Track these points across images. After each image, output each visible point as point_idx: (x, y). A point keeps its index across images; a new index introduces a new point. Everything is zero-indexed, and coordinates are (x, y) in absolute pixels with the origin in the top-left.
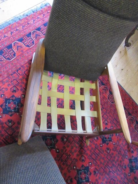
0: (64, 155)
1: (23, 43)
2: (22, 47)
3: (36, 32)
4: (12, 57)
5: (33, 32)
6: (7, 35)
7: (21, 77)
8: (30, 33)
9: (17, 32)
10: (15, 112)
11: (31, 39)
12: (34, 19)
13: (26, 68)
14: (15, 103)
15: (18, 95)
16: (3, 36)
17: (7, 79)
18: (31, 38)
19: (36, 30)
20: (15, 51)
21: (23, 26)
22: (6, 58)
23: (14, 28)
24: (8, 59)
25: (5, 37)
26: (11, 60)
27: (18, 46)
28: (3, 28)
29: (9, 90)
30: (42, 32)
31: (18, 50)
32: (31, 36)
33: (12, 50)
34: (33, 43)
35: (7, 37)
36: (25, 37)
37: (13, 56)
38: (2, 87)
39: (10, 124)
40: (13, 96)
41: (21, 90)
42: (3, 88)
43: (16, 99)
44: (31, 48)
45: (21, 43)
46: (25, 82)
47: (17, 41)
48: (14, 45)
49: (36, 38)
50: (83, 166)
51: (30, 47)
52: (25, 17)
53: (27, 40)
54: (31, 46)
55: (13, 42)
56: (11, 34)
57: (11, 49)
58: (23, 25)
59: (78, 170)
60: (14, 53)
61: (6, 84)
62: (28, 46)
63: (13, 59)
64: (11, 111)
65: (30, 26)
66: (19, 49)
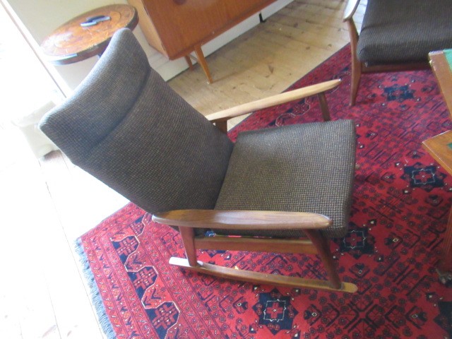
0: (381, 211)
1: (147, 287)
2: (155, 290)
3: (129, 262)
4: (173, 310)
5: (128, 268)
6: (125, 319)
7: (216, 292)
8: (130, 274)
9: (123, 298)
10: (288, 304)
11: (142, 272)
12: (102, 267)
13: (199, 282)
14: (270, 305)
15: (252, 298)
16: (127, 327)
17: (217, 320)
18: (139, 272)
19: (124, 262)
20: (161, 302)
21: (113, 287)
22: (173, 321)
23: (115, 305)
24: (176, 316)
25: (129, 323)
26: (179, 311)
27: (153, 298)
28: (112, 326)
29: (241, 316)
30: (130, 251)
31: (160, 298)
32: (135, 273)
33: (158, 308)
34: (149, 269)
35: (130, 319)
36: (136, 285)
37: (171, 307)
38: (234, 330)
39: (314, 314)
40: (255, 308)
41: (243, 292)
42: (236, 328)
43: (262, 301)
44: (160, 273)
45: (147, 292)
46: (226, 284)
47: (141, 299)
48: (150, 304)
49: (140, 263)
50: (402, 177)
51: (156, 275)
52: (95, 284)
53: (142, 280)
54: (155, 273)
55: (142, 307)
56: (126, 310)
57: (157, 312)
58: (111, 287)
59: (412, 185)
60: (165, 306)
61: (228, 321)
62: (154, 279)
63: (176, 307)
64: (287, 312)
65: (115, 274)
66: (158, 296)
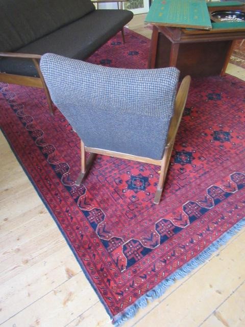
1: (173, 225)
2: (175, 219)
3: (151, 245)
5: (157, 245)
7: (175, 182)
8: (162, 242)
9: (183, 244)
10: (180, 152)
11: (160, 232)
12: (154, 273)
13: (168, 191)
14: (181, 159)
15: (177, 166)
16: (204, 236)
17: (191, 181)
18: (160, 234)
19: (150, 250)
20: (184, 213)
21: (174, 255)
22: (195, 205)
23: (190, 249)
24: (192, 203)
25: (201, 235)
27: (181, 219)
28: (205, 249)
29: (188, 170)
30: (140, 246)
31: (181, 215)
32: (161, 237)
33: (188, 214)
34: (157, 226)
36: (171, 235)
37: (186, 207)
38: (196, 173)
39: (184, 144)
40: (183, 165)
41: (174, 170)
43: (179, 162)
44: (162, 217)
45: (177, 224)
46: (170, 177)
47: (183, 229)
48: (186, 221)
49: (152, 234)
51: (163, 219)
52: (172, 276)
53: (167, 230)
54: (161, 221)
55: (188, 227)
56: (192, 239)
57: (191, 215)
58: (174, 258)
60: (186, 210)
61: (192, 176)
62: (166, 221)
63: (187, 203)
64: (184, 153)
65: (161, 257)
